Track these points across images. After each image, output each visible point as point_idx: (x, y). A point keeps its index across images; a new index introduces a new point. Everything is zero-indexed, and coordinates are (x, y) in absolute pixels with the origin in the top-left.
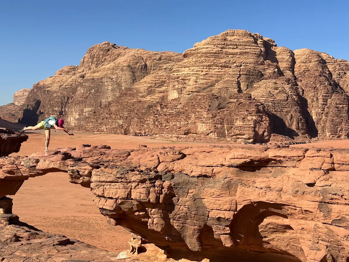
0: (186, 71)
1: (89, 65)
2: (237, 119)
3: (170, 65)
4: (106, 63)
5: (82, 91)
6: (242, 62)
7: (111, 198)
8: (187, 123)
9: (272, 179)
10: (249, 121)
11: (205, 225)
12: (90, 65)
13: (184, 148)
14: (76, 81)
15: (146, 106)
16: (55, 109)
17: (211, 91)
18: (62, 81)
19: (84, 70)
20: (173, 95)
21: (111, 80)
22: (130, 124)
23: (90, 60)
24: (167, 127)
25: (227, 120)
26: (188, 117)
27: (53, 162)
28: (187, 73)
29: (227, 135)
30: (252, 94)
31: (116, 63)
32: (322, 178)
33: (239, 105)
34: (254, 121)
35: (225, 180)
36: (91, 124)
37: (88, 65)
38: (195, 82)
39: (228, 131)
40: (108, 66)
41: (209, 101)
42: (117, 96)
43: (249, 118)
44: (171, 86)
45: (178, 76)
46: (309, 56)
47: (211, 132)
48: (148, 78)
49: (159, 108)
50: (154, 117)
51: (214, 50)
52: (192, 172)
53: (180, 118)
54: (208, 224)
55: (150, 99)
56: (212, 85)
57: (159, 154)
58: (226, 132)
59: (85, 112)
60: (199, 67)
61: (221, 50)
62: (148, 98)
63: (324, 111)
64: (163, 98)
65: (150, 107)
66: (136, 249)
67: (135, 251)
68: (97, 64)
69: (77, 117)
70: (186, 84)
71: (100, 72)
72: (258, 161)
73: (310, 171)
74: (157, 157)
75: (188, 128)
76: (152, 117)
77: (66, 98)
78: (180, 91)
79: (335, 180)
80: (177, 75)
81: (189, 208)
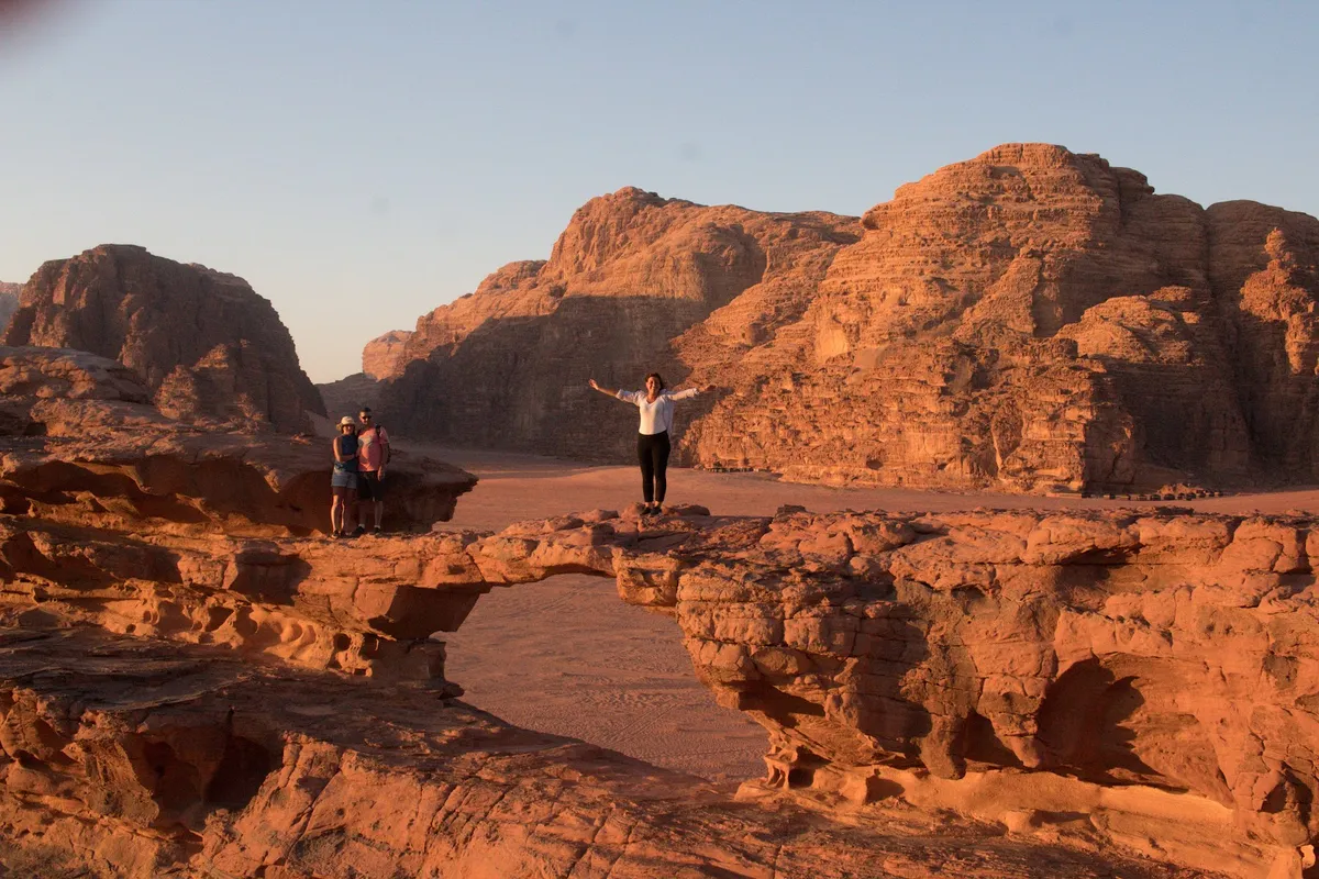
0: (873, 271)
1: (577, 259)
2: (1031, 420)
3: (821, 255)
4: (627, 251)
5: (557, 336)
6: (1046, 242)
7: (734, 642)
8: (875, 430)
9: (1148, 595)
10: (1070, 424)
11: (974, 715)
12: (580, 259)
13: (913, 514)
14: (538, 307)
15: (748, 378)
16: (478, 389)
17: (952, 330)
18: (498, 306)
19: (561, 272)
20: (833, 344)
21: (641, 302)
22: (701, 435)
23: (581, 243)
24: (814, 444)
25: (1001, 423)
26: (878, 414)
27: (573, 550)
28: (874, 277)
29: (1000, 468)
30: (1080, 341)
31: (658, 250)
32: (1274, 594)
33: (1038, 374)
34: (1085, 425)
35: (1027, 597)
36: (582, 436)
37: (575, 257)
38: (900, 305)
39: (1003, 457)
40: (633, 260)
41: (945, 362)
42: (660, 349)
43: (1071, 414)
44: (827, 317)
45: (845, 286)
46: (1256, 224)
47: (951, 459)
48: (755, 292)
49: (789, 386)
50: (773, 411)
51: (959, 207)
52: (938, 577)
53: (853, 416)
54: (980, 711)
55: (761, 357)
56: (954, 314)
57: (850, 531)
58: (999, 460)
59: (566, 400)
60: (912, 259)
61: (980, 207)
62: (754, 356)
63: (1303, 393)
64: (800, 355)
65: (762, 381)
66: (784, 776)
67: (783, 780)
68: (601, 254)
69: (542, 413)
70: (871, 309)
71: (610, 279)
72: (1111, 549)
73: (1244, 575)
74: (845, 538)
75: (879, 448)
76: (767, 413)
77: (511, 357)
78: (854, 333)
79: (1307, 598)
80: (844, 283)
81: (929, 669)
